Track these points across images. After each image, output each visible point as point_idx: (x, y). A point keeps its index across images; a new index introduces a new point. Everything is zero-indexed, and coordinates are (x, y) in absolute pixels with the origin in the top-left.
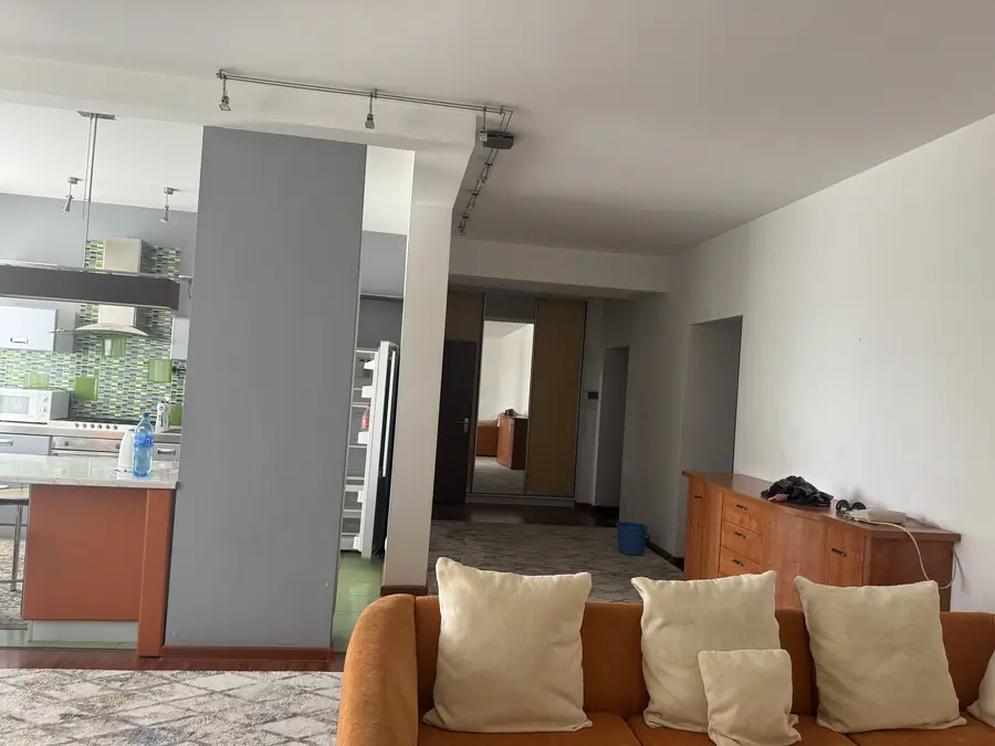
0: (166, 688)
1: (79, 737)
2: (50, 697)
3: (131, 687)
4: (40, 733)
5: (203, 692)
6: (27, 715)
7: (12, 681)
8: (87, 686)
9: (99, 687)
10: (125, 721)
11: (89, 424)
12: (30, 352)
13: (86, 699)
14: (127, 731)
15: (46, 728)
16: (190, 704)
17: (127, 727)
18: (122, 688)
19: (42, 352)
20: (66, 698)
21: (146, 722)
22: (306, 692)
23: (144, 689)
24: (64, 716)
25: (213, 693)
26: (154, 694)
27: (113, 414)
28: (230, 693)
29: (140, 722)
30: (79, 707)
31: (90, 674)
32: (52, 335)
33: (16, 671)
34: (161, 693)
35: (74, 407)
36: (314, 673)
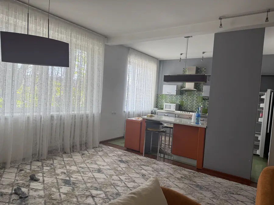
0: (204, 177)
1: (185, 182)
2: (178, 172)
3: (195, 175)
4: (177, 179)
5: (213, 181)
6: (174, 174)
7: (171, 167)
8: (186, 172)
9: (188, 173)
10: (195, 182)
11: (183, 112)
12: (171, 95)
13: (186, 175)
14: (195, 184)
15: (178, 178)
16: (210, 183)
17: (195, 183)
18: (194, 175)
19: (174, 95)
20: (181, 173)
21: (200, 184)
22: (242, 189)
23: (198, 176)
24: (181, 177)
25: (216, 182)
26: (201, 178)
27: (188, 110)
28: (220, 183)
29: (198, 184)
30: (184, 176)
31: (186, 169)
32: (176, 91)
33: (171, 165)
34: (203, 178)
35: (180, 108)
36: (245, 185)
